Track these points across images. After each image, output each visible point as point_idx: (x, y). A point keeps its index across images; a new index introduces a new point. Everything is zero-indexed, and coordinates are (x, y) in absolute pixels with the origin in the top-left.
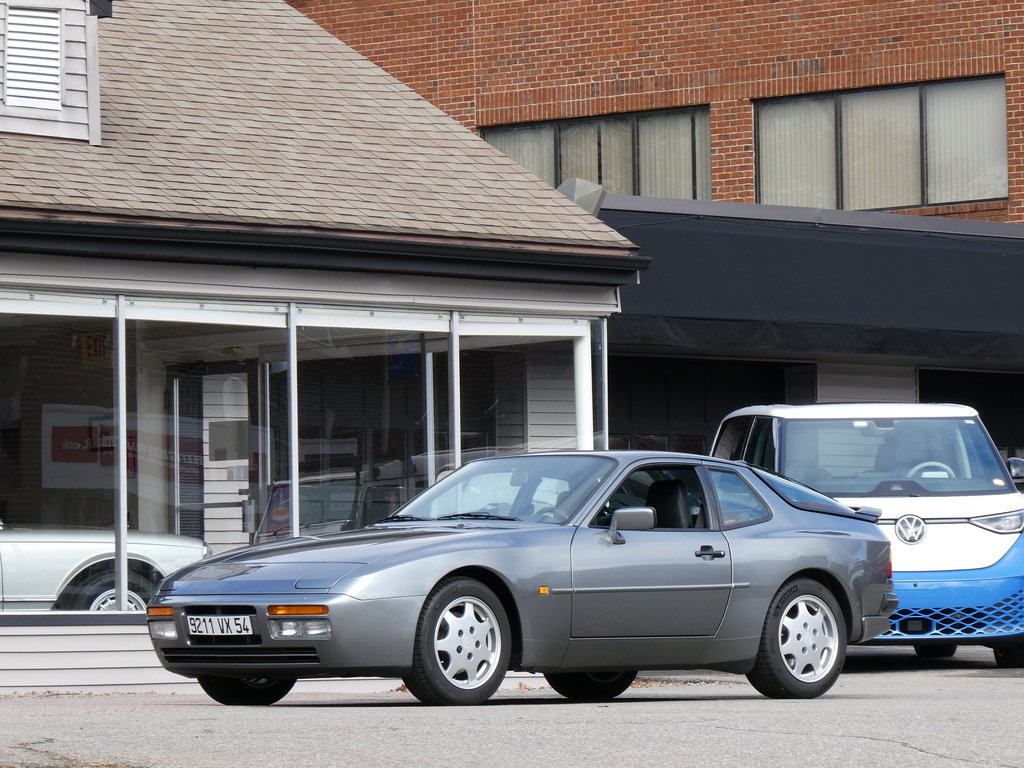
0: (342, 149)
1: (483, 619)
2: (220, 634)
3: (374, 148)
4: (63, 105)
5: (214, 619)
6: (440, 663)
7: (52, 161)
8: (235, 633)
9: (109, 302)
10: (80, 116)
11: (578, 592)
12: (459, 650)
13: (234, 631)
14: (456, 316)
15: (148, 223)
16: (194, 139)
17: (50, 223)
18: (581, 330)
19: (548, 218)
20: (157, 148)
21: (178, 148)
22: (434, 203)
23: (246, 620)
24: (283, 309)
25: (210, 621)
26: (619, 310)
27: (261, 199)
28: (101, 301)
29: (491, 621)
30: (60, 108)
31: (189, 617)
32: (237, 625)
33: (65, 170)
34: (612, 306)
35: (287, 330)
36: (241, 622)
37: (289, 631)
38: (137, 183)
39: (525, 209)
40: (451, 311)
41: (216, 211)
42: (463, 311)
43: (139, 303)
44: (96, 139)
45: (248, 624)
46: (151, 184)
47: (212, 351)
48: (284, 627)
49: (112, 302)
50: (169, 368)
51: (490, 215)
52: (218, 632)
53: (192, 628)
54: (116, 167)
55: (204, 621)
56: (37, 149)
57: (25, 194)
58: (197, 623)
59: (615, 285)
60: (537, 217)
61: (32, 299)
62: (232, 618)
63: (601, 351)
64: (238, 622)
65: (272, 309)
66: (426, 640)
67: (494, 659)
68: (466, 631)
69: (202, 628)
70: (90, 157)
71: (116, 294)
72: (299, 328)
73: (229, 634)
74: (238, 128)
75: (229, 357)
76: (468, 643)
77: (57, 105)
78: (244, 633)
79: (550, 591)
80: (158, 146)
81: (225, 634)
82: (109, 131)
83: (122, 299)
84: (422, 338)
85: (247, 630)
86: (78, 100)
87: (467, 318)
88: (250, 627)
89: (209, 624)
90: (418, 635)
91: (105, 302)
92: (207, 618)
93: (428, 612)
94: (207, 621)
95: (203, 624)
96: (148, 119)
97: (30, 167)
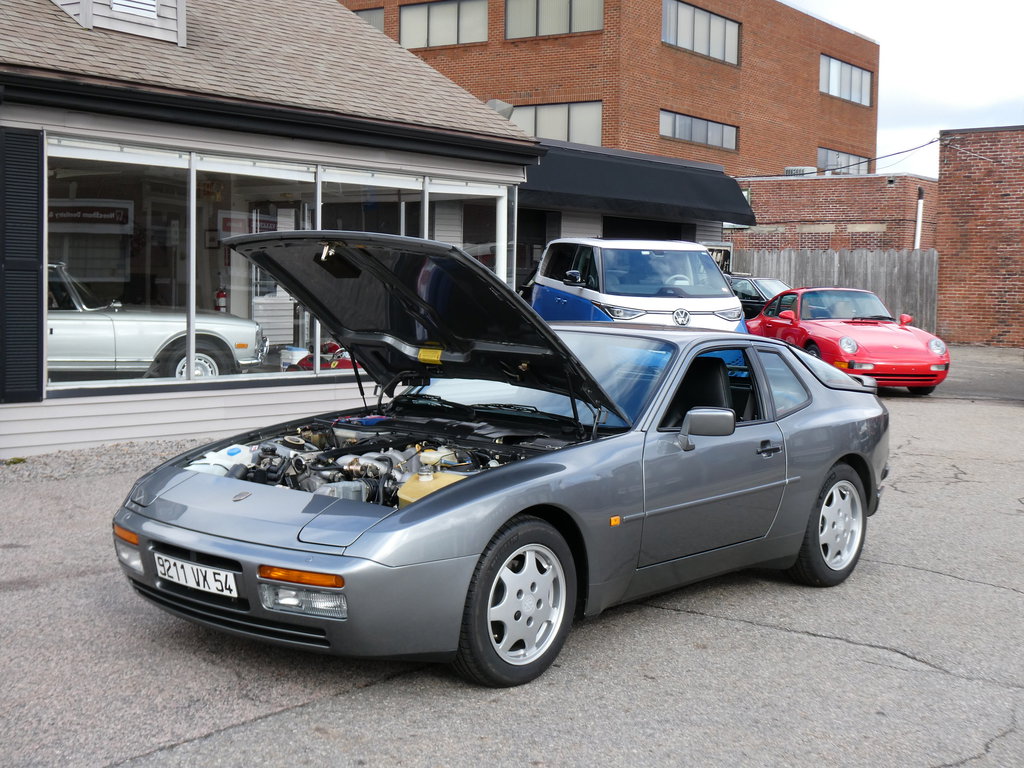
0: (354, 69)
1: (545, 566)
2: (194, 586)
3: (375, 70)
4: (158, 16)
5: (188, 566)
6: (493, 637)
7: (146, 53)
8: (213, 590)
9: (184, 156)
10: (172, 25)
11: (650, 516)
12: (517, 616)
13: (213, 587)
14: (427, 179)
15: (211, 98)
16: (256, 52)
17: (130, 92)
18: (502, 192)
19: (485, 120)
20: (228, 54)
21: (244, 56)
22: (414, 105)
23: (228, 577)
24: (313, 169)
25: (182, 567)
26: (525, 181)
27: (298, 91)
28: (177, 156)
29: (554, 568)
30: (156, 17)
31: (157, 555)
32: (216, 580)
33: (153, 58)
34: (521, 178)
35: (315, 184)
36: (222, 578)
37: (289, 600)
38: (208, 72)
39: (470, 114)
40: (424, 176)
41: (266, 96)
42: (432, 176)
43: (207, 159)
44: (183, 42)
45: (232, 583)
46: (220, 75)
47: (275, 195)
48: (280, 595)
49: (186, 157)
50: (250, 203)
51: (449, 115)
52: (192, 584)
53: (160, 569)
54: (194, 61)
55: (175, 565)
56: (136, 44)
57: (114, 70)
58: (167, 565)
59: (524, 165)
60: (478, 119)
61: (122, 151)
62: (210, 571)
63: (513, 206)
64: (217, 577)
65: (305, 169)
66: (477, 611)
67: (557, 617)
68: (526, 588)
69: (172, 572)
70: (176, 53)
71: (189, 151)
72: (323, 183)
73: (207, 589)
74: (287, 49)
75: (284, 199)
76: (527, 605)
77: (154, 16)
78: (226, 593)
79: (622, 520)
80: (229, 53)
81: (201, 588)
82: (193, 40)
83: (193, 155)
84: (399, 192)
85: (231, 591)
86: (170, 13)
87: (434, 181)
88: (233, 587)
89: (181, 571)
90: (467, 607)
91: (180, 157)
92: (179, 563)
93: (481, 574)
94: (179, 565)
95: (173, 569)
96: (224, 37)
97: (125, 54)
